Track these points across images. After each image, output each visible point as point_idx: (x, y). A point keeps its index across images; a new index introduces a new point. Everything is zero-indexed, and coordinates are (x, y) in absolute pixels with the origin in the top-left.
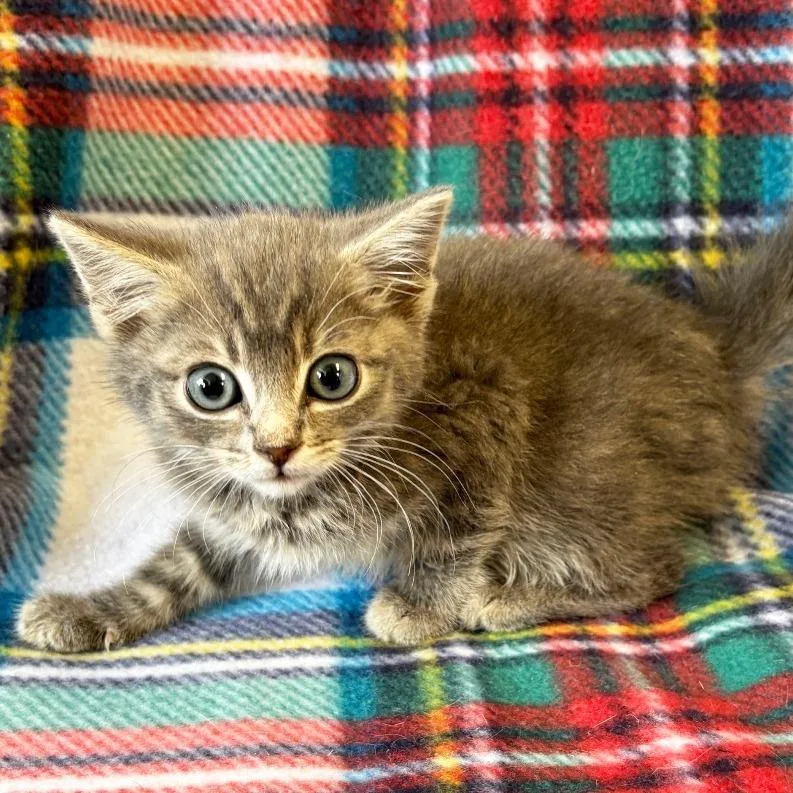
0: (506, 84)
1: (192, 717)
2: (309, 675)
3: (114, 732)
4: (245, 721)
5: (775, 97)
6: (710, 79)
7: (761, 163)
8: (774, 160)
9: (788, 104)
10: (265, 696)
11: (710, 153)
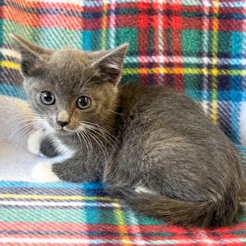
0: (149, 7)
1: (32, 220)
2: (74, 208)
3: (4, 223)
4: (52, 223)
5: (237, 19)
6: (216, 12)
7: (231, 40)
8: (236, 40)
9: (242, 21)
10: (59, 214)
11: (215, 37)
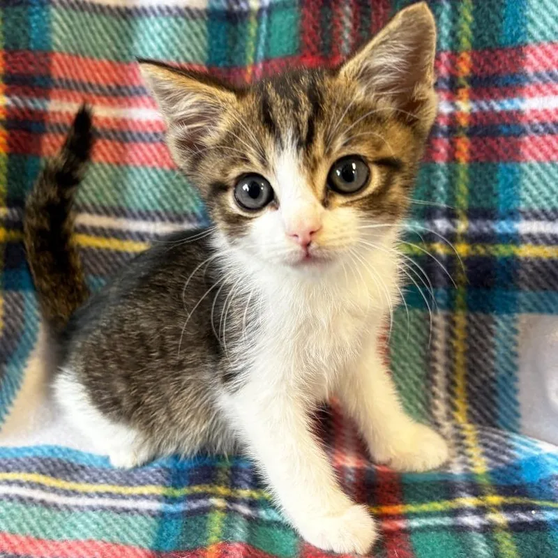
2: (141, 514)
4: (90, 541)
5: (507, 136)
6: (464, 122)
7: (497, 182)
8: (507, 180)
9: (518, 140)
10: (110, 525)
11: (462, 175)
